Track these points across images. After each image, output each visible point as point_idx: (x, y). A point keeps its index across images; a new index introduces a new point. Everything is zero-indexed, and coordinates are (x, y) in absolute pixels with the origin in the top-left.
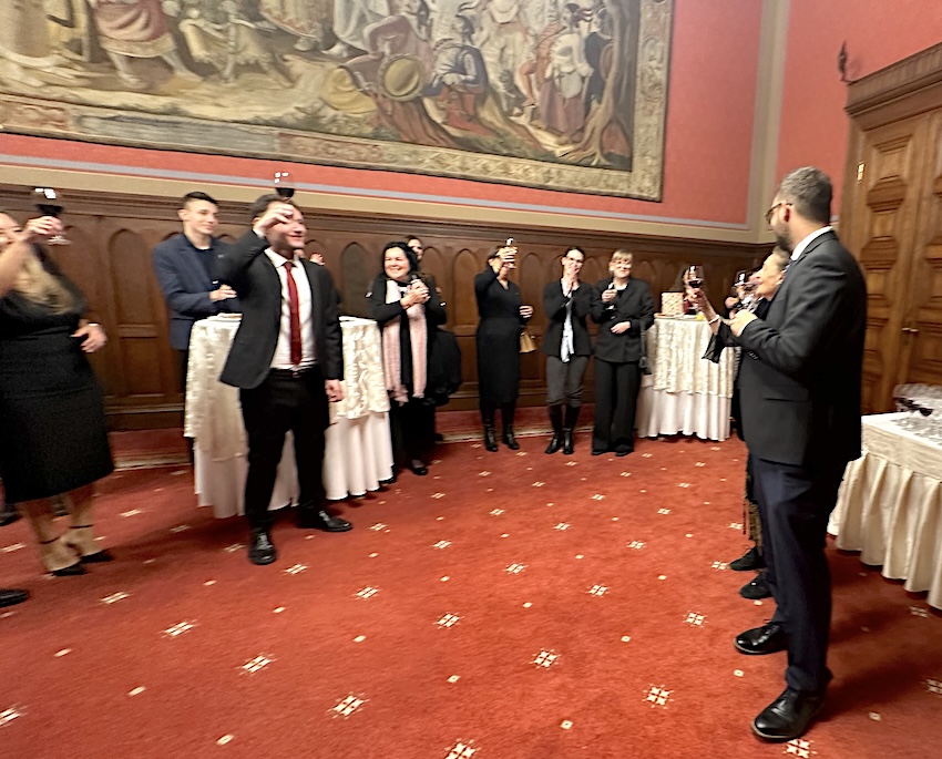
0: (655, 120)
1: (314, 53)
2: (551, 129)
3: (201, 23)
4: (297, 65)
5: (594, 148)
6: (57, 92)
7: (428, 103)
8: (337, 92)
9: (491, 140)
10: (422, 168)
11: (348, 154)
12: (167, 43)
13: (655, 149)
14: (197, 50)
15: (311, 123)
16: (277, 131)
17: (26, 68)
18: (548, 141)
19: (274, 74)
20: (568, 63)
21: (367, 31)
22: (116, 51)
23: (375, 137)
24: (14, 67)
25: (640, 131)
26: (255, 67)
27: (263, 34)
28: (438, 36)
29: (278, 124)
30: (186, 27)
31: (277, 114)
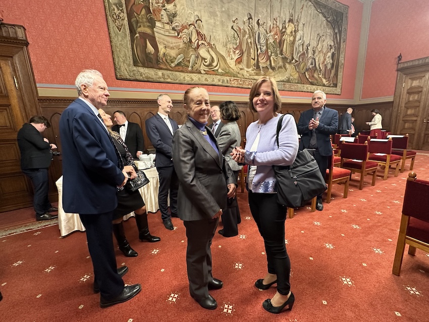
0: (341, 74)
1: (290, 63)
2: (325, 78)
3: (274, 57)
4: (287, 66)
5: (331, 82)
6: (252, 77)
7: (306, 73)
8: (293, 72)
9: (316, 82)
10: (304, 90)
11: (293, 88)
12: (268, 63)
13: (341, 82)
14: (273, 64)
15: (288, 81)
16: (283, 83)
17: (247, 72)
18: (324, 81)
19: (284, 68)
20: (329, 61)
21: (298, 56)
22: (261, 65)
23: (298, 83)
24: (246, 71)
25: (339, 76)
26: (280, 67)
27: (283, 58)
28: (309, 56)
29: (283, 81)
30: (272, 59)
31: (283, 79)
